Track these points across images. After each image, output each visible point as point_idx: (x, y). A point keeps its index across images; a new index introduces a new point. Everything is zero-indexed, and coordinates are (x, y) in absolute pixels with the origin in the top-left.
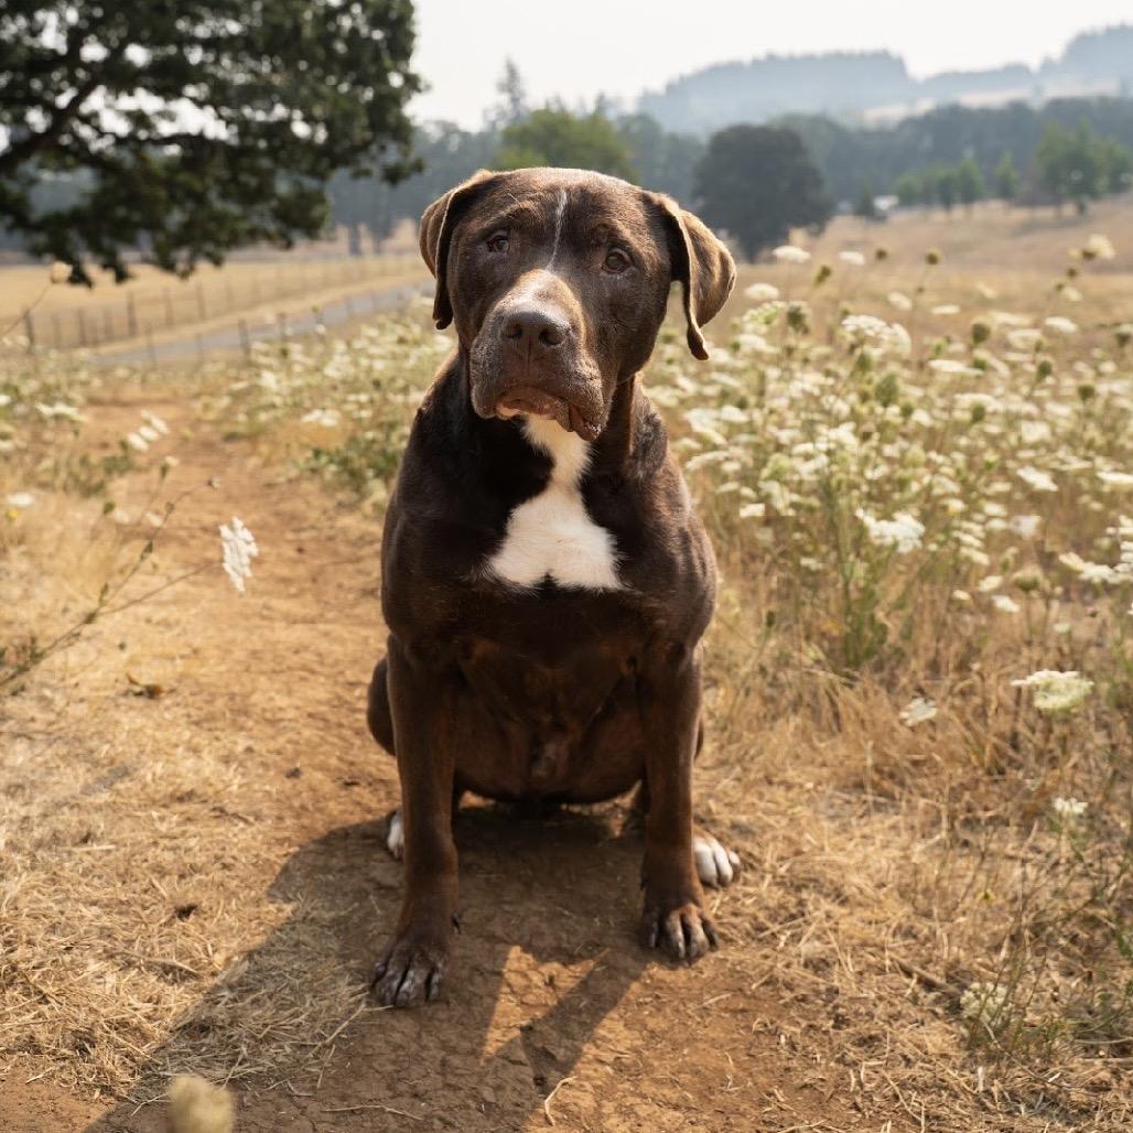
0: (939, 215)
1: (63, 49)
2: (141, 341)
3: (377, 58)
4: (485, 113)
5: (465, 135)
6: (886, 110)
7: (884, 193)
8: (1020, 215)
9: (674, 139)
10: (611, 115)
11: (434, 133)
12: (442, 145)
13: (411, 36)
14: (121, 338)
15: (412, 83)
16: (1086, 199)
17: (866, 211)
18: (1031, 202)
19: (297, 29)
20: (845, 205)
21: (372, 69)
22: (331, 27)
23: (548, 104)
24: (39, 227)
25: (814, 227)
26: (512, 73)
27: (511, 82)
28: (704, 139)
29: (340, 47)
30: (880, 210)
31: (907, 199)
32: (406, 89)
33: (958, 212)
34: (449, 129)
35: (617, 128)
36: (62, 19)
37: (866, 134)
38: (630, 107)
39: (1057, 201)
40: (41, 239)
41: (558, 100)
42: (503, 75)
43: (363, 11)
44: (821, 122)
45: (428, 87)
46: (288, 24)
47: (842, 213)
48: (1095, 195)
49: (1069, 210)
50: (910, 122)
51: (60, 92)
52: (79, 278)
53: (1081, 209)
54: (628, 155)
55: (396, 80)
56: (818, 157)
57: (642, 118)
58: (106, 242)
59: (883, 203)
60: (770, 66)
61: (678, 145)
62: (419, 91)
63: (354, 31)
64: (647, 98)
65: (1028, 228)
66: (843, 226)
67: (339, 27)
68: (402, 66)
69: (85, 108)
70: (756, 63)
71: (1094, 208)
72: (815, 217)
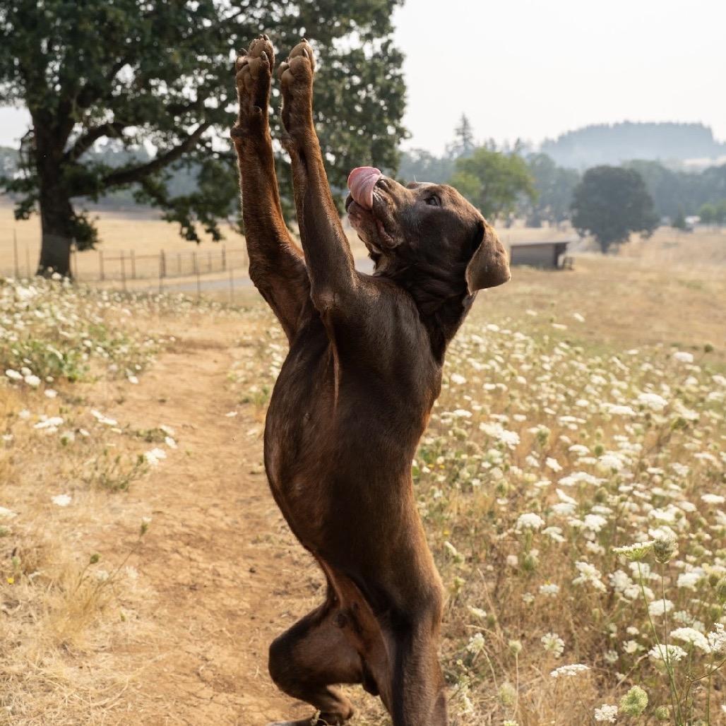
1: (194, 98)
2: (227, 275)
3: (380, 117)
4: (447, 146)
5: (433, 160)
6: (697, 162)
7: (692, 214)
9: (561, 170)
10: (524, 154)
11: (415, 157)
12: (419, 164)
13: (403, 105)
14: (217, 272)
15: (401, 132)
17: (679, 224)
19: (332, 98)
20: (666, 219)
21: (377, 124)
22: (355, 97)
23: (486, 144)
24: (171, 205)
25: (645, 232)
26: (465, 122)
27: (464, 130)
28: (581, 172)
29: (358, 109)
30: (688, 224)
31: (706, 219)
32: (397, 136)
34: (424, 155)
35: (528, 162)
36: (195, 81)
37: (683, 175)
38: (536, 149)
40: (172, 212)
41: (492, 141)
42: (460, 124)
43: (374, 87)
44: (654, 166)
45: (411, 136)
46: (327, 95)
47: (665, 224)
50: (712, 170)
51: (190, 124)
52: (192, 236)
54: (532, 181)
55: (391, 130)
56: (652, 187)
57: (543, 156)
58: (210, 216)
59: (690, 220)
60: (626, 128)
61: (564, 174)
62: (405, 138)
63: (368, 99)
64: (547, 143)
66: (664, 233)
67: (359, 97)
68: (396, 122)
69: (204, 135)
70: (617, 125)
72: (647, 225)
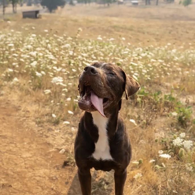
0: (84, 5)
8: (98, 5)
16: (109, 3)
18: (100, 3)
20: (68, 2)
30: (74, 3)
31: (79, 2)
33: (88, 4)
39: (104, 3)
47: (67, 4)
48: (111, 3)
49: (106, 5)
53: (108, 5)
65: (100, 8)
66: (67, 6)
71: (110, 5)
